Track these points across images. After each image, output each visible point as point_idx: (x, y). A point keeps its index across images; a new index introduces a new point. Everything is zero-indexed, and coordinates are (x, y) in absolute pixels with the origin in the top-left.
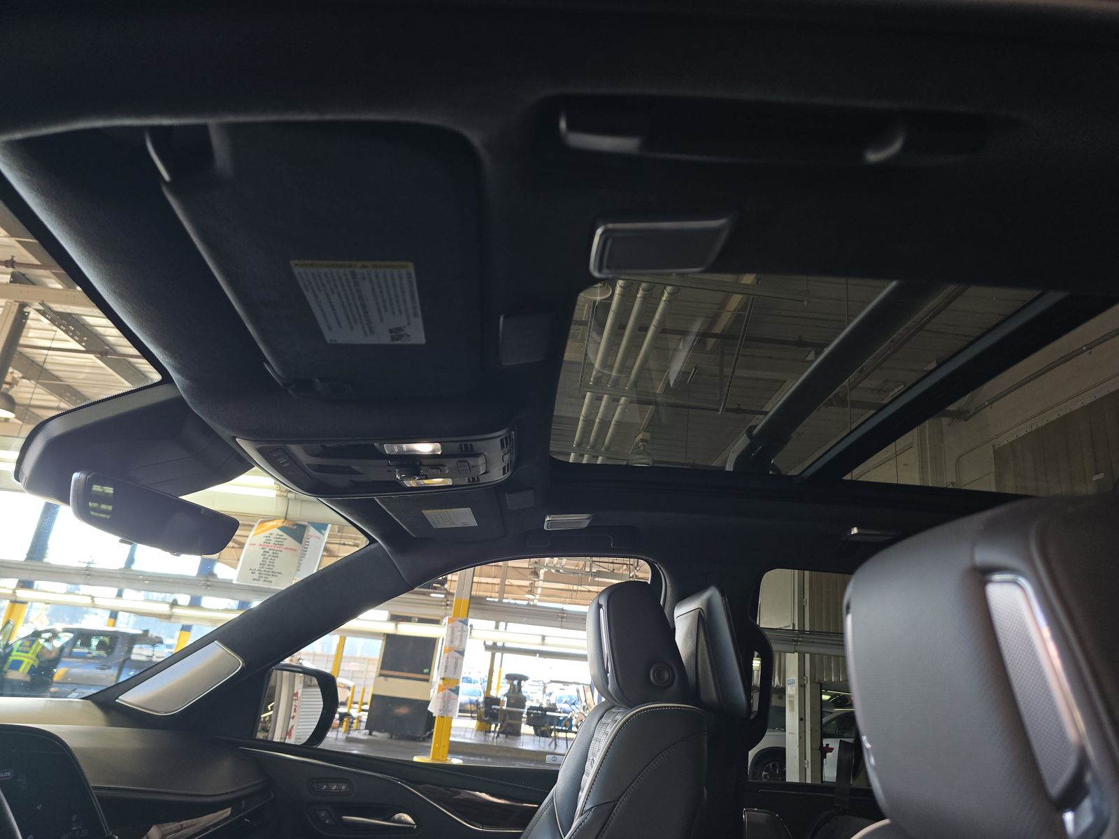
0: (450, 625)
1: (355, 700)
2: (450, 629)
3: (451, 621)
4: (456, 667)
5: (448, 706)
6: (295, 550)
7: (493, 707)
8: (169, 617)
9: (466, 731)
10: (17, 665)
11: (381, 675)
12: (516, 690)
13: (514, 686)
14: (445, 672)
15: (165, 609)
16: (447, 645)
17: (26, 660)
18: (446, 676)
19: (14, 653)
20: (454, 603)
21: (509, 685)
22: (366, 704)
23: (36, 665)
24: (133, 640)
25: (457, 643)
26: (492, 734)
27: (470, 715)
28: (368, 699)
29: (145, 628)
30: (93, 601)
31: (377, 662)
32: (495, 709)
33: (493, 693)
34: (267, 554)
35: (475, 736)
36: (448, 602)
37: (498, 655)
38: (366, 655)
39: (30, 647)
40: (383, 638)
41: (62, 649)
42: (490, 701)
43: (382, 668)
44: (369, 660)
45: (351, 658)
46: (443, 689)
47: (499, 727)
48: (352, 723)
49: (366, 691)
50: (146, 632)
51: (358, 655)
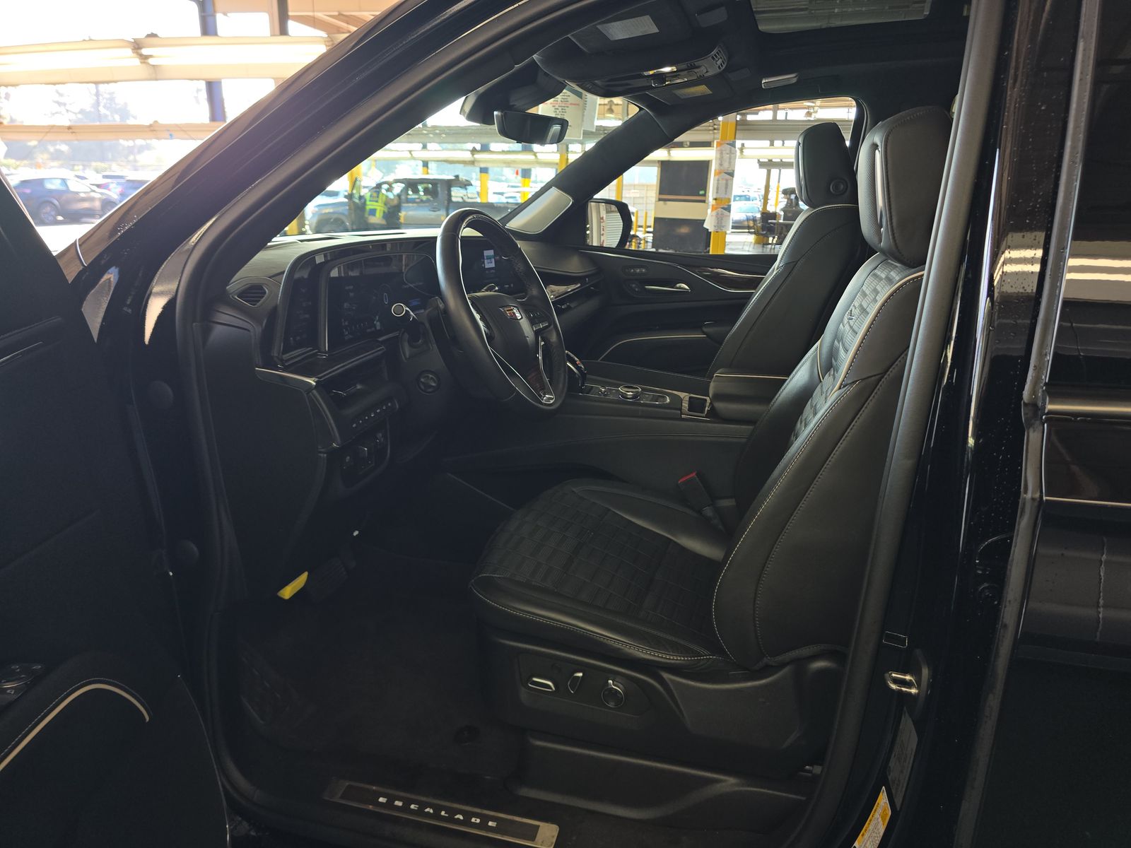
0: (719, 148)
1: (639, 224)
2: (719, 152)
3: (719, 144)
4: (726, 188)
5: (721, 223)
6: (578, 105)
7: (770, 221)
8: (473, 163)
9: (744, 245)
10: (373, 212)
11: (660, 200)
12: (794, 204)
13: (792, 200)
14: (717, 193)
15: (467, 156)
16: (718, 168)
17: (378, 208)
18: (718, 197)
19: (368, 203)
20: (721, 127)
21: (786, 200)
22: (650, 227)
23: (386, 211)
24: (449, 184)
25: (726, 165)
26: (770, 246)
27: (747, 230)
28: (651, 222)
29: (456, 174)
30: (412, 155)
31: (655, 188)
32: (771, 223)
33: (771, 209)
34: (558, 111)
35: (754, 248)
36: (716, 127)
37: (774, 172)
38: (643, 181)
39: (378, 197)
40: (657, 165)
41: (399, 196)
42: (767, 216)
43: (661, 193)
44: (647, 186)
45: (630, 185)
46: (716, 208)
47: (776, 239)
48: (640, 243)
49: (648, 215)
50: (457, 177)
51: (636, 182)
